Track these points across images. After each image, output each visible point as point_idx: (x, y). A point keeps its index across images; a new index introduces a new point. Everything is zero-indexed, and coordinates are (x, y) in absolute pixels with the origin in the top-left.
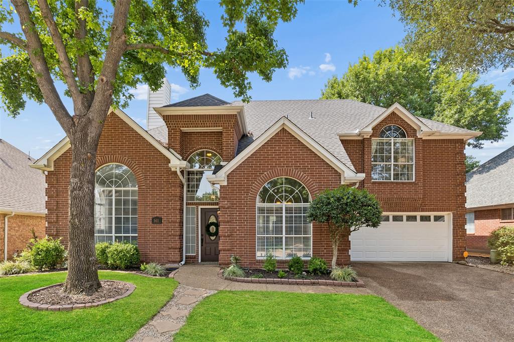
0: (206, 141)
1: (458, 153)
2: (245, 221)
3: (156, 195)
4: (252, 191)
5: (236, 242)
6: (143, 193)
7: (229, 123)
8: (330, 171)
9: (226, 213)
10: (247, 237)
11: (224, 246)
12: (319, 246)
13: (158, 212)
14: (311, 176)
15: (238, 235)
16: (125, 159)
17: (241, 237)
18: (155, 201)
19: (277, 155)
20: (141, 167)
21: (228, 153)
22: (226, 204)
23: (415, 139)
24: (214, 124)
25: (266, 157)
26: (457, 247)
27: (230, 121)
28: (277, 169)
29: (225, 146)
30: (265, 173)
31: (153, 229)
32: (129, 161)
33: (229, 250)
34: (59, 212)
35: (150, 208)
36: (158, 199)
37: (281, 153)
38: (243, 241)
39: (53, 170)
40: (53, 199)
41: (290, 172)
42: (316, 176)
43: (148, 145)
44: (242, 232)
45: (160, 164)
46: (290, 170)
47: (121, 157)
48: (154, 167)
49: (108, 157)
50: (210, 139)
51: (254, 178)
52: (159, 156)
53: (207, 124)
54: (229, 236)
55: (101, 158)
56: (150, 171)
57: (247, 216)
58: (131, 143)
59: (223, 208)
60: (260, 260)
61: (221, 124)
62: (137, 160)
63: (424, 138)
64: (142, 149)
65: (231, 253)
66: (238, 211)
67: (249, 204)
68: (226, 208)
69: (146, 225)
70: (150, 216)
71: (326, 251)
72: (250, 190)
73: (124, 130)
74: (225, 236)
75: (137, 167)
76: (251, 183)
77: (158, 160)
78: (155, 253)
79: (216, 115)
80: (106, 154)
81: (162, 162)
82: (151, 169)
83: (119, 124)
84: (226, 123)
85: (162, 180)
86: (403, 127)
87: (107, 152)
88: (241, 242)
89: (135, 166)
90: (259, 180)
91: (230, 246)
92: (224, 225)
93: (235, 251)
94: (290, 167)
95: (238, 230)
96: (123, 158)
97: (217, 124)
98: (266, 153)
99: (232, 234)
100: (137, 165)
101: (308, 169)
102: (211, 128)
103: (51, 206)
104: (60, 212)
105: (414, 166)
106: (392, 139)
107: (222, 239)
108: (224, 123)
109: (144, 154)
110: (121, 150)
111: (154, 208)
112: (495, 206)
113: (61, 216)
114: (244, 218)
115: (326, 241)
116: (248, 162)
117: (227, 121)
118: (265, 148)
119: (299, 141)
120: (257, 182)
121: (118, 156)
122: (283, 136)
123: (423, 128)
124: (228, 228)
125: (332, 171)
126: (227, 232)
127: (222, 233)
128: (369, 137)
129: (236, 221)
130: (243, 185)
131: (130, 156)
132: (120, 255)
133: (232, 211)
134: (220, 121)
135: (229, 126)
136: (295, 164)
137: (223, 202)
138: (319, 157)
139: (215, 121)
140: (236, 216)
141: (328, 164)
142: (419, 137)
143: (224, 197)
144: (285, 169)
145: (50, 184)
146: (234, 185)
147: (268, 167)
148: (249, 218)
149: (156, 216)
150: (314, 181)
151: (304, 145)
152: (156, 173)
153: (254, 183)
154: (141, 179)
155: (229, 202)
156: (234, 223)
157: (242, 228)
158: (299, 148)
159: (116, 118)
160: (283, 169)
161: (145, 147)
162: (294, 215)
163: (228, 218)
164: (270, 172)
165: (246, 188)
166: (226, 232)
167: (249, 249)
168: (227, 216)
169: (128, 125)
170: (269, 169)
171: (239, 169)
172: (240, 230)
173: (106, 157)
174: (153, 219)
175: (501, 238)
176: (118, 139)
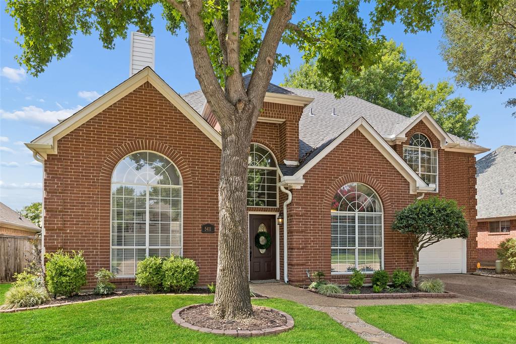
0: (257, 132)
1: (470, 167)
2: (320, 230)
3: (207, 196)
4: (326, 197)
5: (310, 255)
6: (189, 192)
7: (294, 116)
8: (400, 179)
9: (299, 222)
10: (322, 249)
11: (298, 260)
12: (390, 259)
13: (210, 218)
14: (383, 183)
15: (312, 247)
16: (166, 146)
17: (316, 249)
18: (206, 204)
19: (352, 158)
20: (187, 159)
21: (293, 151)
22: (301, 211)
23: (438, 150)
24: (278, 114)
25: (341, 160)
26: (470, 258)
27: (296, 113)
28: (352, 175)
29: (289, 142)
30: (340, 177)
31: (203, 240)
32: (172, 150)
33: (302, 265)
34: (65, 215)
35: (198, 212)
36: (210, 202)
37: (355, 156)
38: (317, 254)
39: (56, 153)
40: (57, 196)
41: (364, 178)
42: (388, 184)
43: (196, 131)
44: (316, 244)
45: (211, 158)
46: (364, 175)
47: (159, 144)
48: (205, 160)
49: (142, 142)
50: (262, 130)
51: (329, 183)
52: (210, 146)
53: (269, 113)
54: (302, 249)
55: (132, 143)
56: (199, 165)
57: (321, 225)
58: (174, 127)
59: (297, 216)
60: (335, 276)
61: (286, 115)
62: (182, 150)
63: (446, 150)
64: (188, 136)
65: (305, 268)
66: (312, 219)
67: (324, 212)
68: (300, 216)
69: (194, 235)
70: (199, 224)
71: (397, 264)
72: (324, 196)
73: (164, 109)
74: (298, 249)
75: (181, 159)
76: (326, 188)
77: (209, 152)
78: (205, 271)
79: (281, 104)
80: (138, 138)
81: (214, 155)
82: (200, 162)
83: (157, 100)
84: (291, 116)
85: (215, 177)
86: (428, 137)
87: (139, 135)
88: (315, 255)
89: (179, 157)
90: (334, 185)
91: (305, 260)
92: (297, 236)
93: (309, 265)
94: (364, 172)
95: (312, 241)
96: (163, 145)
97: (280, 114)
98: (340, 155)
99: (307, 246)
100: (182, 155)
101: (380, 176)
102: (273, 119)
103: (54, 205)
104: (68, 215)
105: (437, 177)
106: (420, 147)
107: (296, 252)
108: (288, 115)
109: (191, 142)
110: (160, 134)
111: (205, 213)
112: (486, 219)
113: (68, 221)
114: (319, 228)
115: (398, 254)
116: (322, 164)
117: (293, 113)
118: (340, 149)
119: (372, 144)
120: (332, 187)
121: (156, 143)
122: (357, 138)
123: (447, 140)
124: (302, 238)
125: (402, 179)
126: (302, 244)
127: (296, 244)
128: (400, 144)
129: (310, 230)
130: (317, 190)
131: (172, 144)
132: (185, 273)
133: (306, 219)
134: (285, 112)
135: (294, 119)
136: (369, 170)
137: (297, 208)
138: (390, 164)
139: (279, 111)
140: (310, 225)
141: (398, 172)
142: (442, 148)
143: (297, 203)
144: (359, 174)
145: (51, 174)
146: (308, 189)
147: (343, 171)
148: (324, 228)
149: (206, 223)
150: (386, 188)
151: (377, 150)
152: (207, 168)
153: (328, 188)
154: (188, 175)
155: (304, 208)
156: (308, 233)
157: (317, 238)
158: (372, 152)
159: (152, 90)
160: (357, 174)
161: (193, 134)
162: (366, 224)
163: (302, 227)
164: (345, 176)
165: (320, 193)
166: (300, 244)
167: (324, 263)
168: (302, 224)
169: (170, 103)
170: (344, 173)
171: (314, 171)
172: (314, 241)
173: (138, 142)
174: (203, 227)
175: (511, 250)
176: (155, 119)
